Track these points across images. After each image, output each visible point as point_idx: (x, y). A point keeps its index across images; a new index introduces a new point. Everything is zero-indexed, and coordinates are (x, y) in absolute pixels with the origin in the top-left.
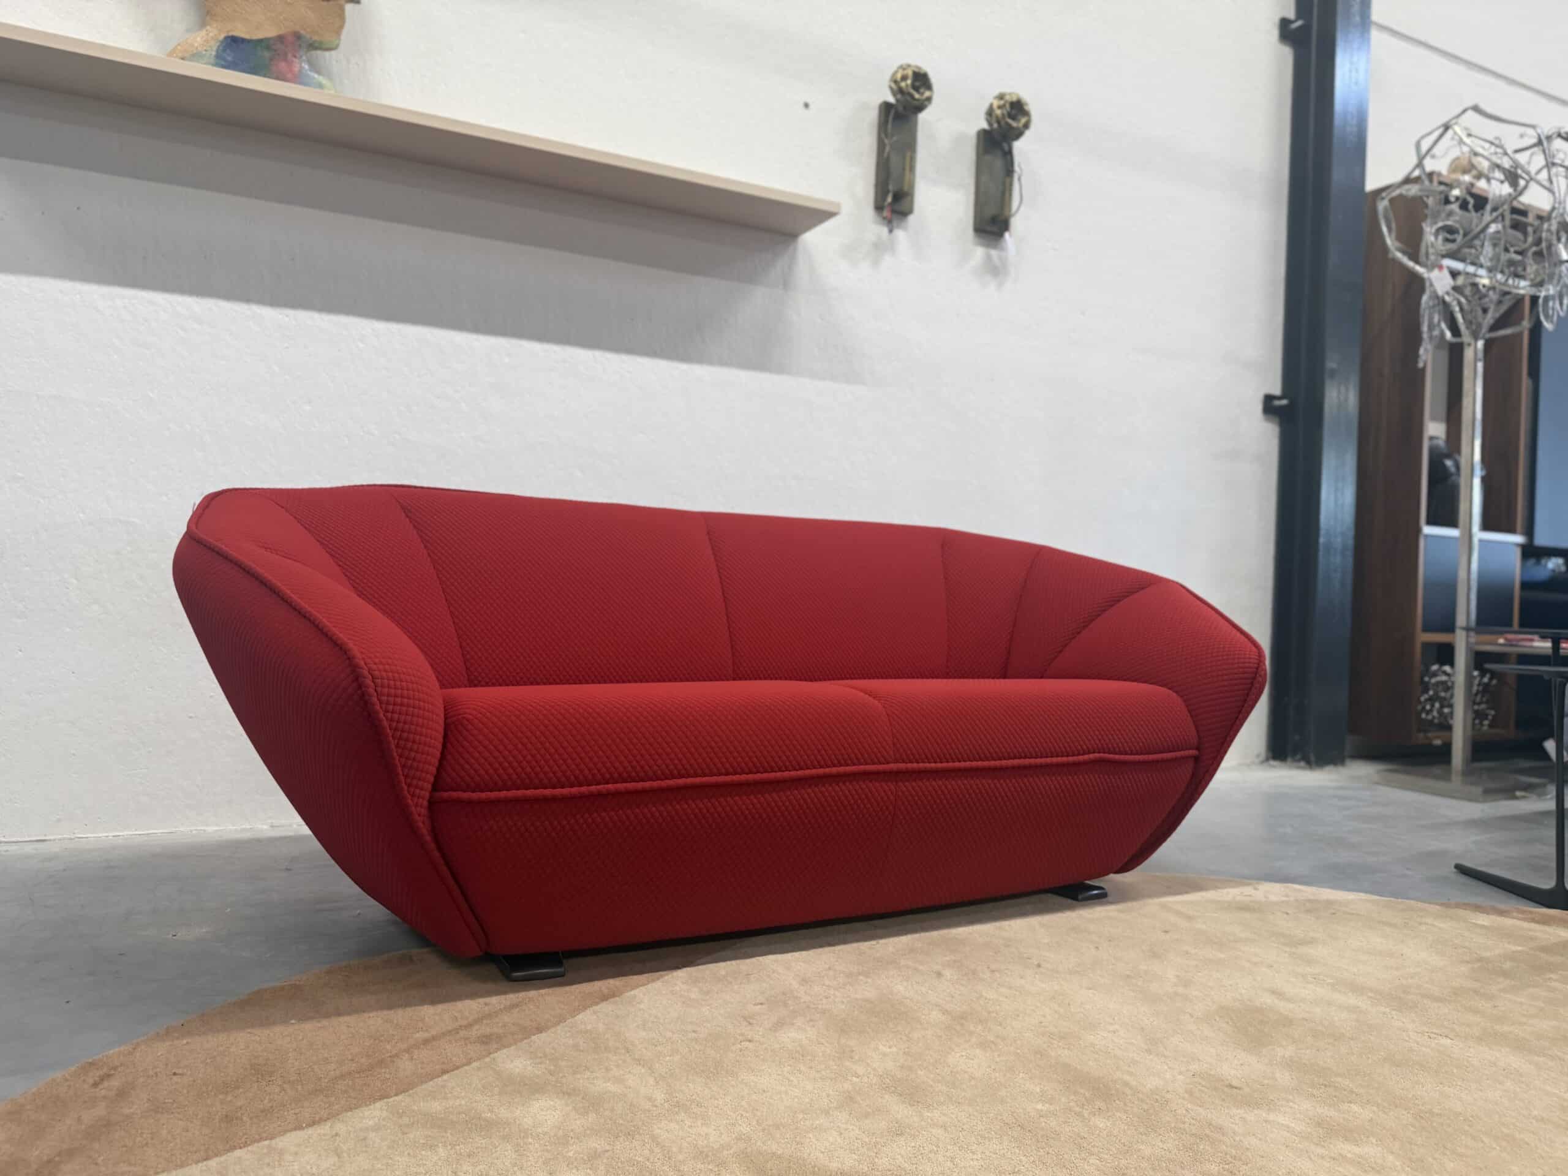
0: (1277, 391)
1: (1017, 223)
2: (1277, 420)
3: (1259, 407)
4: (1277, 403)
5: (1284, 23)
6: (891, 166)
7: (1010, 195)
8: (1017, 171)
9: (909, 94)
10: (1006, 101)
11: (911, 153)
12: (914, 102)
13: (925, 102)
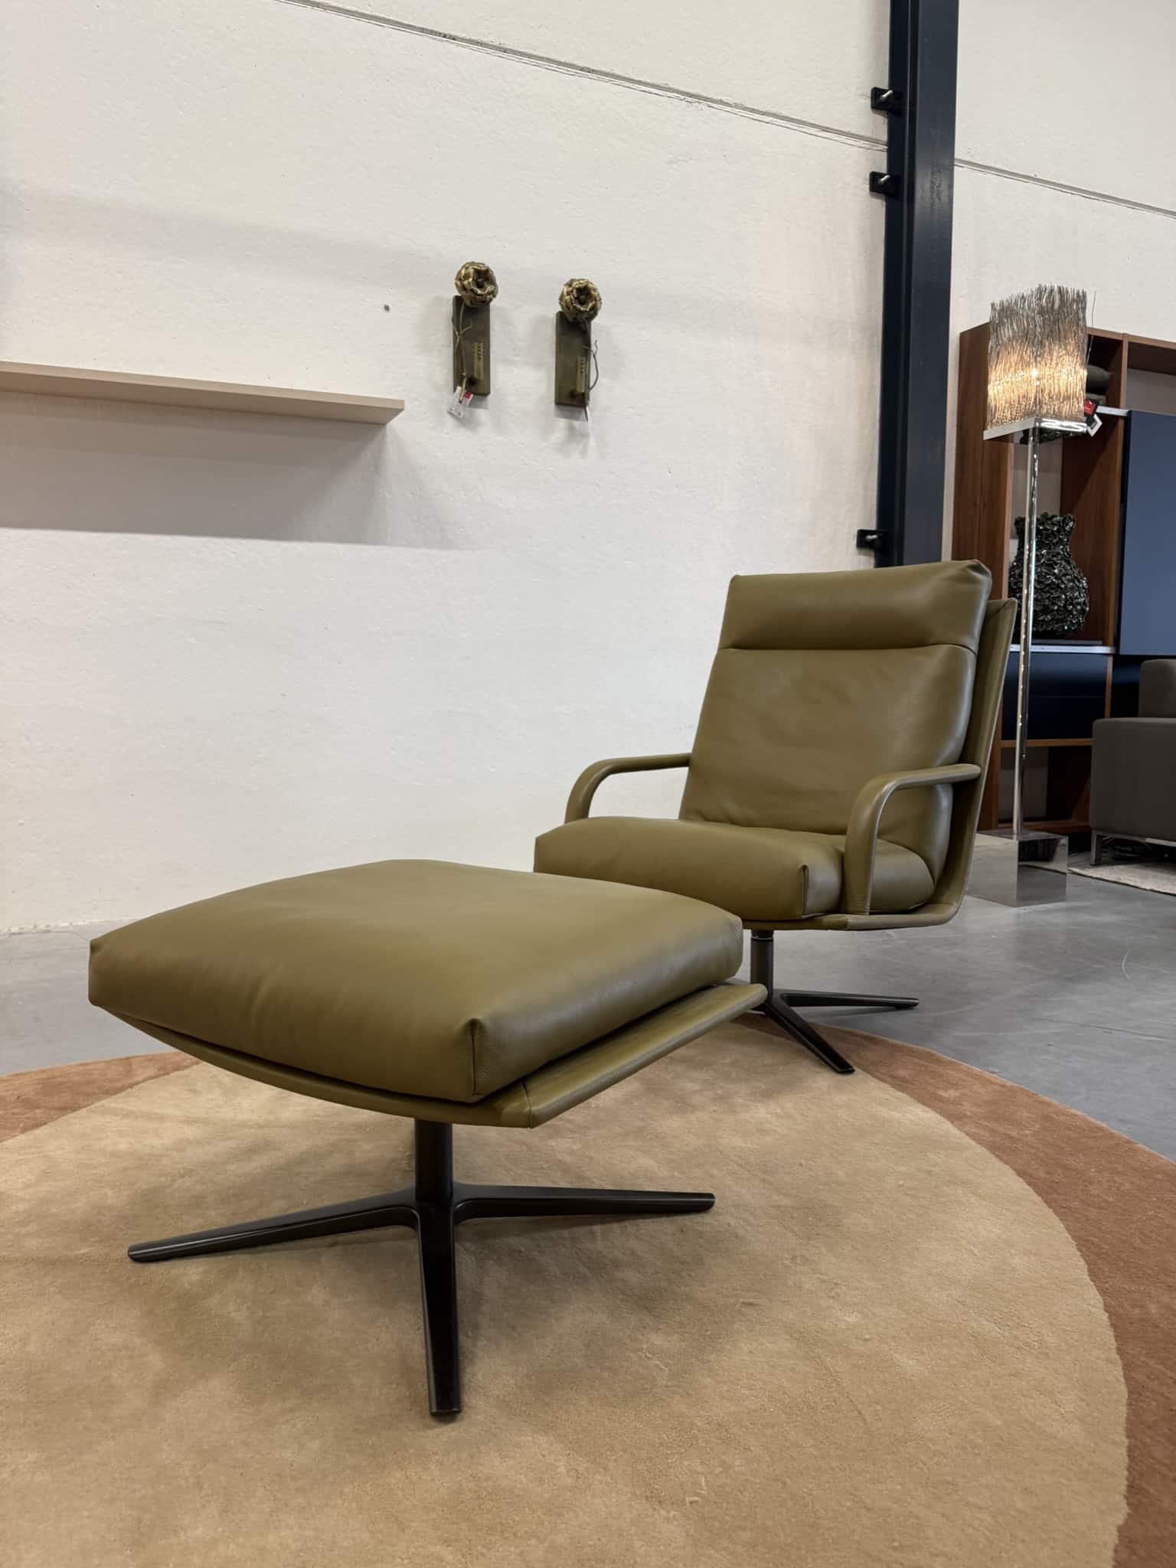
0: (873, 527)
1: (598, 396)
2: (873, 554)
3: (855, 542)
4: (870, 537)
5: (874, 177)
6: (463, 354)
7: (582, 372)
8: (593, 348)
9: (472, 290)
10: (574, 288)
11: (479, 343)
12: (478, 297)
13: (488, 297)
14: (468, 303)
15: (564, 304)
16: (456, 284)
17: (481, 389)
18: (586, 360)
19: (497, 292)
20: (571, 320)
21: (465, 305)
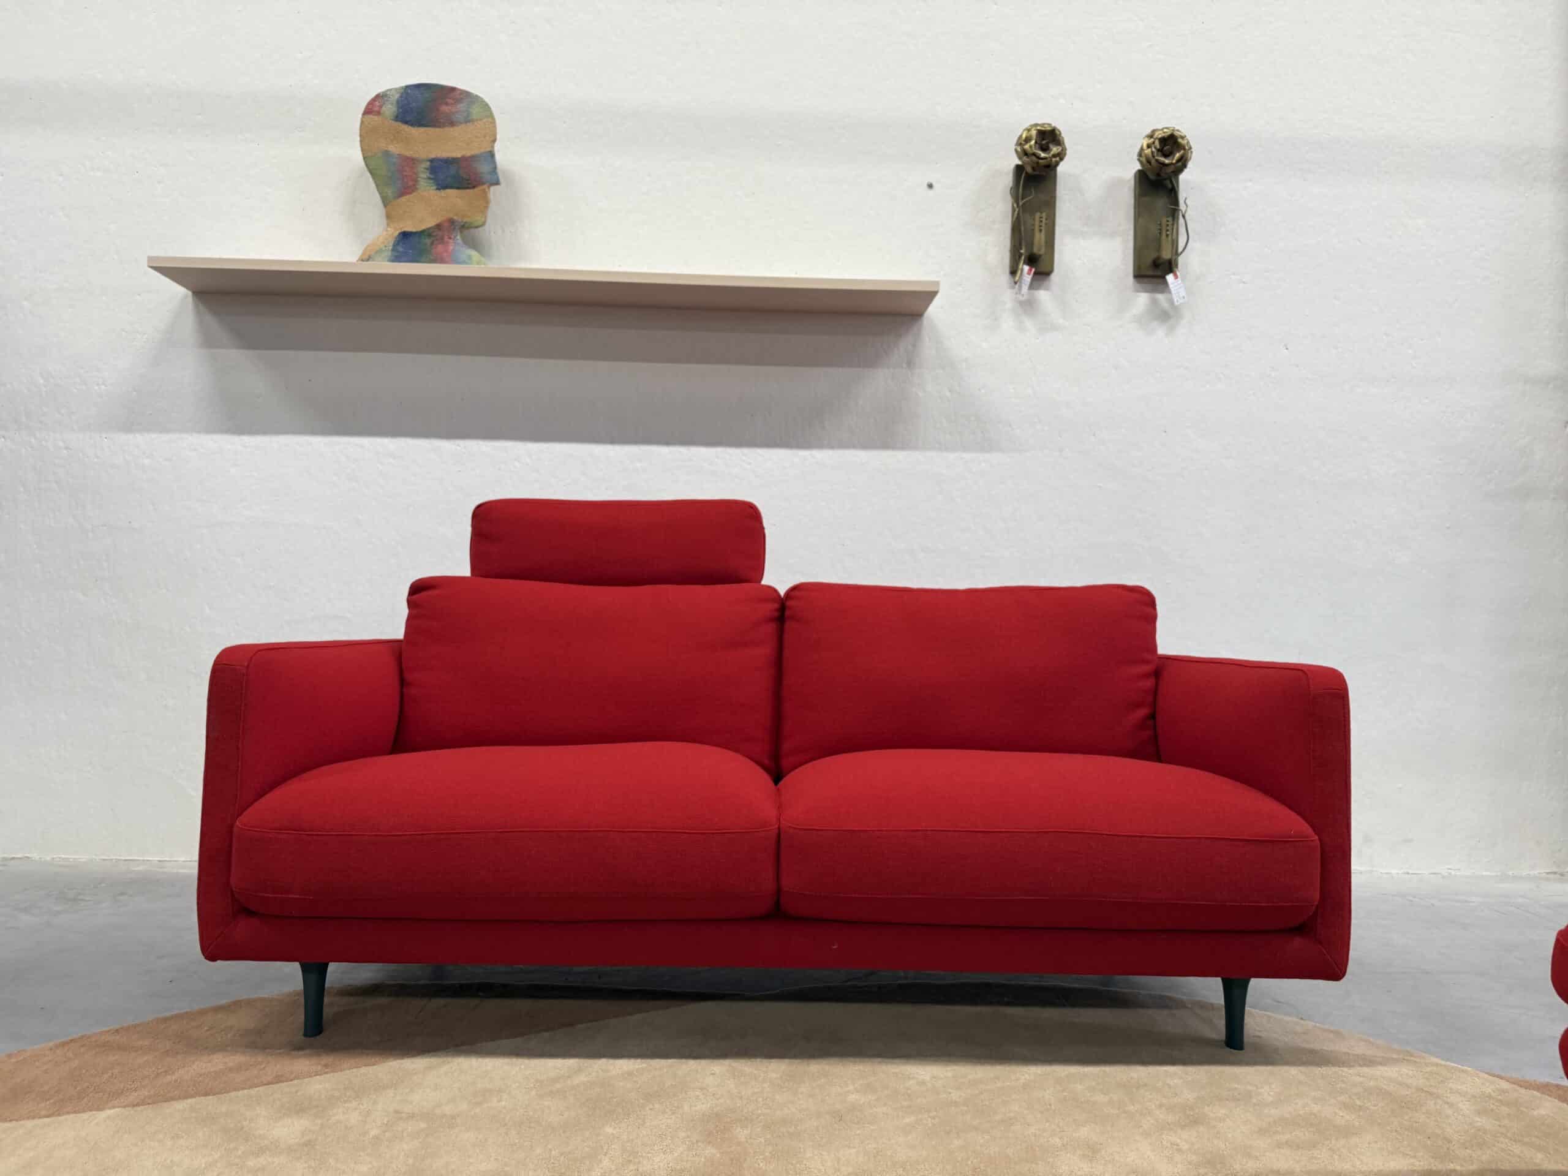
1: (1188, 264)
6: (1022, 228)
7: (1167, 235)
8: (1182, 206)
9: (1034, 154)
10: (1155, 139)
11: (1041, 213)
12: (1041, 161)
13: (1054, 159)
14: (1029, 169)
15: (1144, 159)
16: (1016, 151)
17: (1043, 268)
18: (1173, 220)
19: (1065, 154)
20: (1152, 177)
21: (1027, 173)
